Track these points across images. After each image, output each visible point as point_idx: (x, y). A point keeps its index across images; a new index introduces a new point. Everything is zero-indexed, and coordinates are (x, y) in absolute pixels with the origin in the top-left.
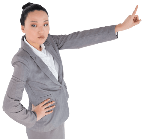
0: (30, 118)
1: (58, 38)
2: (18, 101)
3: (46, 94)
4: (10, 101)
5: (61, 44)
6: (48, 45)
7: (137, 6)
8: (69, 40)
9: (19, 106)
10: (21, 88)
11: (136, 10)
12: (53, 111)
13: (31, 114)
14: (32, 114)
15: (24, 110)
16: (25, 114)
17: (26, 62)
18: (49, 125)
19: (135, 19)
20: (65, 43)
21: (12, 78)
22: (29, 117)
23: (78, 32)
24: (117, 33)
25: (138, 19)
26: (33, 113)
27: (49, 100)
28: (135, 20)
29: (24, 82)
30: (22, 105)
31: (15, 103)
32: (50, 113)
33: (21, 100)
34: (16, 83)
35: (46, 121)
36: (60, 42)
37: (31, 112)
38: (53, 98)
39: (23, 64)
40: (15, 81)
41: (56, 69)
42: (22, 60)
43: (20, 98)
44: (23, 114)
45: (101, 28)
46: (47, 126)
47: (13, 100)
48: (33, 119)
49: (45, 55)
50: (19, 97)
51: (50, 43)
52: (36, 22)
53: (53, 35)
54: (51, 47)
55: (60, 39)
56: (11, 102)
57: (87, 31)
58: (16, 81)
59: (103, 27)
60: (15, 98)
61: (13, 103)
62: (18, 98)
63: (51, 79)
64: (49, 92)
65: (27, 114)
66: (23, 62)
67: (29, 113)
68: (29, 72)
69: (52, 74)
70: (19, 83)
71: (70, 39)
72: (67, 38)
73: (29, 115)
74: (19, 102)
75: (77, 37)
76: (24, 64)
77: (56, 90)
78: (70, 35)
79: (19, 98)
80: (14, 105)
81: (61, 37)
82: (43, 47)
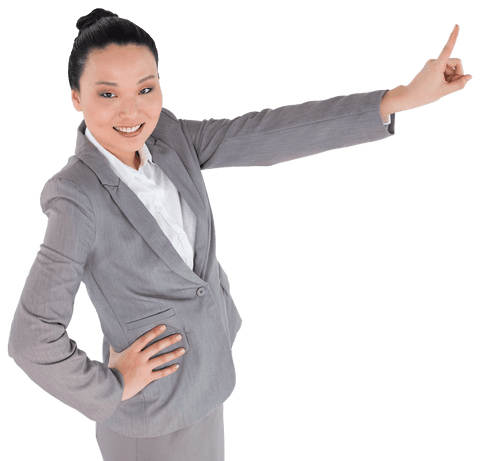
0: (98, 388)
1: (200, 128)
2: (55, 326)
3: (151, 310)
4: (30, 323)
5: (209, 149)
6: (164, 152)
7: (456, 30)
8: (234, 136)
9: (61, 340)
10: (67, 281)
11: (451, 43)
12: (178, 366)
13: (102, 373)
14: (106, 376)
15: (80, 359)
16: (82, 371)
17: (84, 198)
18: (164, 412)
19: (449, 72)
20: (221, 146)
21: (41, 253)
22: (96, 381)
23: (265, 112)
24: (392, 116)
25: (461, 71)
26: (109, 371)
27: (163, 328)
28: (450, 77)
29: (77, 265)
30: (72, 343)
31: (46, 331)
32: (168, 372)
33: (67, 322)
34: (52, 266)
35: (155, 401)
36: (204, 141)
37: (104, 369)
38: (175, 323)
39: (73, 207)
40: (46, 260)
41: (185, 229)
42: (72, 192)
43: (63, 317)
44: (76, 371)
45: (338, 99)
46: (159, 417)
47: (38, 320)
48: (111, 391)
49: (152, 182)
50: (62, 312)
51: (171, 144)
52: (114, 84)
53: (182, 119)
54: (172, 158)
55: (206, 133)
56: (33, 327)
57: (293, 107)
58: (50, 261)
59: (345, 95)
60: (47, 314)
61: (40, 330)
62: (55, 316)
63: (164, 260)
64: (162, 302)
65: (90, 373)
66: (72, 199)
67: (95, 369)
68: (95, 232)
69: (168, 245)
70: (58, 265)
71: (238, 131)
72: (226, 130)
73: (94, 375)
74: (62, 330)
75: (259, 128)
76: (76, 205)
77: (184, 296)
78: (237, 122)
79: (58, 315)
80: (44, 336)
81: (211, 127)
82: (146, 155)
